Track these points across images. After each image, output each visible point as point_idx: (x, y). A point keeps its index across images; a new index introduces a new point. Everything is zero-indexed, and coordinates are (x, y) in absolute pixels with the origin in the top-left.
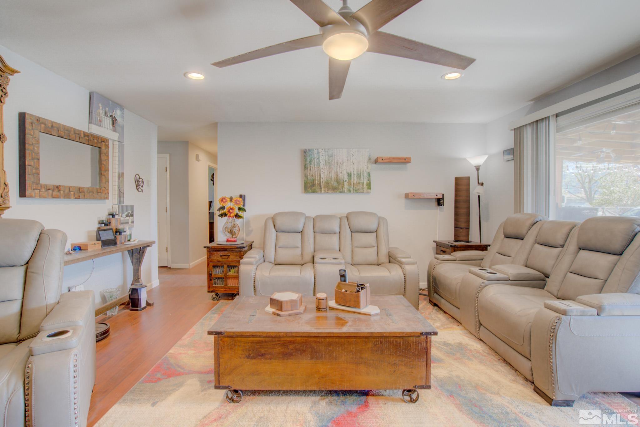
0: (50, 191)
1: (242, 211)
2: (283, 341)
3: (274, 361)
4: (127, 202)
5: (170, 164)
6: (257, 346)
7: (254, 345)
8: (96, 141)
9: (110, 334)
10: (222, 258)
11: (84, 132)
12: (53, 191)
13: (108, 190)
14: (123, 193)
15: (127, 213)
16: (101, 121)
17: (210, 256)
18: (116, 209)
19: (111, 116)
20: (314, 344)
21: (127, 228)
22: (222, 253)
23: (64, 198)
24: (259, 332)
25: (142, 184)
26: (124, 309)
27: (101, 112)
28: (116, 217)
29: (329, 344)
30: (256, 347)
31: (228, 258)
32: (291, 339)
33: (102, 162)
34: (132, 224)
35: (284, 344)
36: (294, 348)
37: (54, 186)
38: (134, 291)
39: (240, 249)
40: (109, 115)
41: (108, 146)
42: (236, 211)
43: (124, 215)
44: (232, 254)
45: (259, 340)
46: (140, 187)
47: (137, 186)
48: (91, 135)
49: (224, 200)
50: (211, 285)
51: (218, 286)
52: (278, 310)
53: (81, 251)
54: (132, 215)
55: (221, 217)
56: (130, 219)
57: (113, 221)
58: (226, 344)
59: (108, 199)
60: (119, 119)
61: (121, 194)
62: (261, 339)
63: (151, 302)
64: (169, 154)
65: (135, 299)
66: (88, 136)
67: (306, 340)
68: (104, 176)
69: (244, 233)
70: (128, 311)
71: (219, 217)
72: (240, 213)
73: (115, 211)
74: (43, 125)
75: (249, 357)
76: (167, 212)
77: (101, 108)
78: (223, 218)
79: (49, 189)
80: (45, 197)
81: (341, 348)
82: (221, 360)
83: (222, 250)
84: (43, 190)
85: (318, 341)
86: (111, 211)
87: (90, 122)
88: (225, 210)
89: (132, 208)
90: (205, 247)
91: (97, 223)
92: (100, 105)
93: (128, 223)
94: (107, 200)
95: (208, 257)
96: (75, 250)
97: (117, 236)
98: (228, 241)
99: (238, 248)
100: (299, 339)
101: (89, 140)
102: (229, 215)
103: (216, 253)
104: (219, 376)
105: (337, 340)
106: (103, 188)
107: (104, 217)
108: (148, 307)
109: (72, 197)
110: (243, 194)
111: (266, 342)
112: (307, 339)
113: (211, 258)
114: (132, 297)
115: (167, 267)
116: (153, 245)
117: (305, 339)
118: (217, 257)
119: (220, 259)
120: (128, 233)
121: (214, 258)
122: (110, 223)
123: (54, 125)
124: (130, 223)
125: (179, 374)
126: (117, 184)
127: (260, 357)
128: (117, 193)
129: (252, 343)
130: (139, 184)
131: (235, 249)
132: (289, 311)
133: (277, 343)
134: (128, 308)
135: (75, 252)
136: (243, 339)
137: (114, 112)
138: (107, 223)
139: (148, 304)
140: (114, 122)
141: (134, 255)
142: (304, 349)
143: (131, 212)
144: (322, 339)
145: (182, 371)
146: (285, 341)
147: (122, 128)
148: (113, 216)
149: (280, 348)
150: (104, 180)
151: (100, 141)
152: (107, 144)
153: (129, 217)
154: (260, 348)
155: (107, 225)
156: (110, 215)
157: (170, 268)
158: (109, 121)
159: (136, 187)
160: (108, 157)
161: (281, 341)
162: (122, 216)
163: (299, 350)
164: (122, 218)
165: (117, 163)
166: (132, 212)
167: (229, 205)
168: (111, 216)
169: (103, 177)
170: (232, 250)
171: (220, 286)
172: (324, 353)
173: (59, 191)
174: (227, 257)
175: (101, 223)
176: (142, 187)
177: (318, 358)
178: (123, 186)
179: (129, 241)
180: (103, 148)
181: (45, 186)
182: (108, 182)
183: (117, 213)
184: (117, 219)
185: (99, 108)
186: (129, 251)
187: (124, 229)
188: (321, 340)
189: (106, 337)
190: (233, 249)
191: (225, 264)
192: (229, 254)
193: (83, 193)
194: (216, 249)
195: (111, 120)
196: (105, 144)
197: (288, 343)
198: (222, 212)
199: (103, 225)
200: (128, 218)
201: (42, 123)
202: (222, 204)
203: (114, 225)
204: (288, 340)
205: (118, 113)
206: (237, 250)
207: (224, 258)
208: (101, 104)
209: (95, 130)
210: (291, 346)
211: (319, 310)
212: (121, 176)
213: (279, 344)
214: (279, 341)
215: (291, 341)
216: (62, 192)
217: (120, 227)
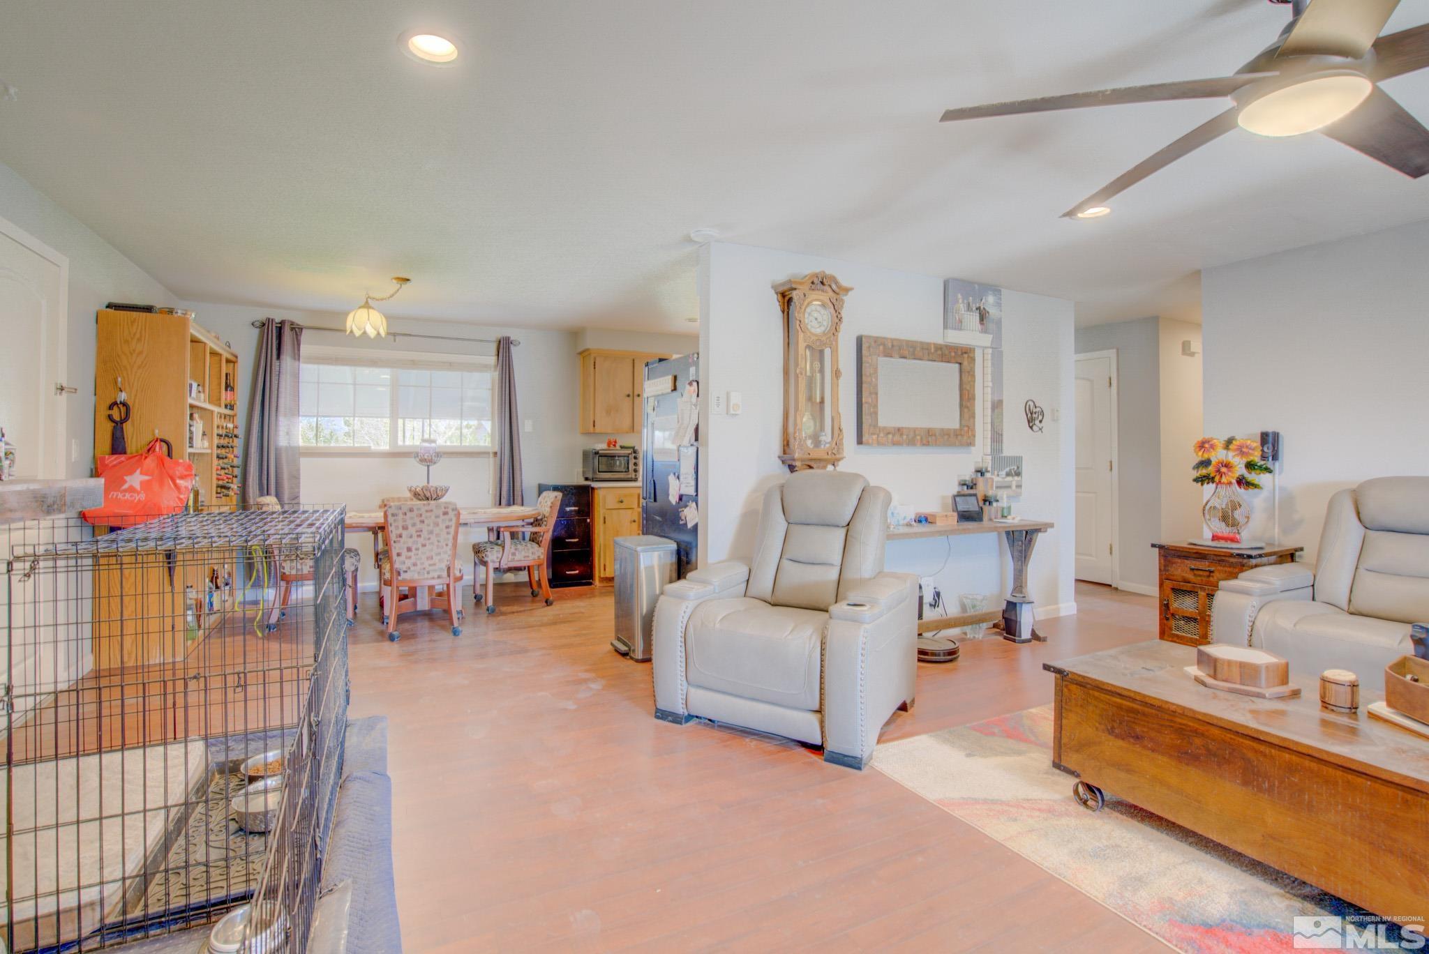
0: (890, 436)
1: (1258, 472)
2: (1180, 724)
3: (1160, 757)
4: (1008, 450)
5: (1118, 369)
6: (1128, 717)
7: (1122, 713)
8: (953, 354)
9: (959, 659)
10: (1195, 575)
11: (934, 344)
12: (894, 435)
13: (973, 430)
14: (1002, 435)
15: (1008, 469)
16: (961, 321)
17: (1165, 566)
18: (988, 463)
19: (978, 308)
20: (1250, 755)
21: (1005, 496)
22: (1194, 562)
23: (908, 445)
24: (1129, 690)
25: (1040, 418)
26: (996, 634)
27: (962, 307)
28: (988, 475)
29: (1291, 769)
30: (1126, 718)
31: (1209, 576)
32: (1196, 726)
33: (964, 386)
34: (1019, 490)
35: (1181, 731)
36: (1203, 746)
37: (894, 428)
38: (1011, 606)
39: (1241, 560)
40: (974, 309)
41: (973, 360)
42: (1240, 470)
43: (1004, 473)
44: (1219, 568)
45: (1133, 708)
46: (1037, 422)
47: (1031, 422)
48: (946, 346)
49: (1207, 445)
50: (1166, 629)
51: (1184, 634)
52: (1210, 676)
53: (928, 525)
54: (1018, 474)
55: (1200, 484)
56: (1014, 480)
57: (981, 481)
58: (1074, 696)
59: (974, 445)
60: (993, 311)
61: (997, 438)
62: (1135, 706)
63: (1041, 634)
64: (1115, 350)
65: (1011, 620)
66: (941, 349)
67: (1231, 738)
68: (967, 407)
69: (1277, 526)
70: (1001, 638)
71: (1195, 483)
72: (1252, 477)
73: (985, 465)
74: (881, 347)
75: (1113, 732)
76: (1111, 469)
77: (960, 301)
78: (1205, 484)
79: (889, 433)
80: (883, 445)
81: (1324, 788)
82: (1064, 721)
83: (1194, 556)
84: (882, 435)
85: (1261, 752)
86: (980, 465)
87: (945, 327)
88: (1211, 470)
89: (1018, 460)
90: (1153, 546)
91: (957, 483)
92: (959, 296)
93: (1009, 487)
94: (973, 448)
95: (1163, 568)
96: (920, 521)
97: (984, 507)
98: (1215, 538)
99: (1234, 557)
100: (1216, 731)
101: (942, 355)
102: (1217, 479)
103: (1179, 561)
104: (1060, 747)
105: (1314, 766)
106: (966, 429)
107: (968, 474)
108: (1034, 642)
109: (919, 443)
110: (1270, 429)
111: (1144, 714)
112: (1233, 737)
113: (1168, 570)
114: (1006, 616)
115: (1110, 586)
116: (1048, 530)
117: (1229, 735)
118: (1183, 571)
119: (1190, 576)
120: (1004, 503)
121: (1176, 573)
122: (975, 484)
123: (895, 343)
124: (1014, 487)
125: (1026, 741)
126: (989, 421)
127: (1132, 740)
128: (989, 436)
129: (1120, 707)
130: (1033, 417)
131: (1227, 559)
132: (1235, 683)
133: (1168, 723)
134: (1000, 634)
135: (919, 524)
136: (1103, 696)
137: (983, 300)
138: (972, 486)
139: (1035, 636)
140: (983, 316)
141: (1016, 544)
142: (1227, 756)
143: (1016, 468)
144: (1273, 751)
145: (1033, 739)
146: (1184, 725)
147: (999, 323)
148: (982, 474)
149: (1172, 736)
150: (966, 416)
151: (960, 353)
152: (971, 355)
153: (1012, 476)
154: (1134, 722)
155: (972, 488)
156: (977, 471)
157: (1116, 589)
158: (976, 317)
159: (1029, 422)
160: (973, 376)
161: (1175, 722)
162: (998, 475)
163: (1215, 755)
164: (997, 478)
165: (990, 384)
166: (1018, 468)
167: (1218, 455)
168: (979, 474)
169: (966, 410)
170: (1219, 558)
171: (1189, 635)
172: (1277, 783)
173: (902, 435)
174: (1208, 573)
175: (963, 484)
176: (1041, 422)
177: (1260, 789)
178: (1002, 421)
179: (1003, 516)
180: (965, 363)
181: (884, 428)
182: (974, 417)
183: (989, 469)
184: (987, 479)
185: (958, 302)
186: (1008, 533)
187: (996, 496)
188: (1270, 752)
189: (951, 661)
190: (1224, 558)
191: (1201, 588)
192: (1212, 569)
193: (933, 438)
194: (1179, 554)
195: (978, 315)
196: (968, 357)
197: (1191, 731)
198: (1203, 472)
199: (965, 487)
200: (1009, 479)
201: (881, 344)
202: (1200, 453)
203: (981, 490)
204: (1190, 726)
205: (989, 301)
206: (1232, 560)
207: (1200, 576)
208: (962, 295)
209: (955, 338)
210: (1198, 741)
211: (1326, 708)
212: (997, 405)
213: (1172, 727)
214: (1172, 721)
215: (1197, 729)
216: (905, 437)
217: (990, 493)
